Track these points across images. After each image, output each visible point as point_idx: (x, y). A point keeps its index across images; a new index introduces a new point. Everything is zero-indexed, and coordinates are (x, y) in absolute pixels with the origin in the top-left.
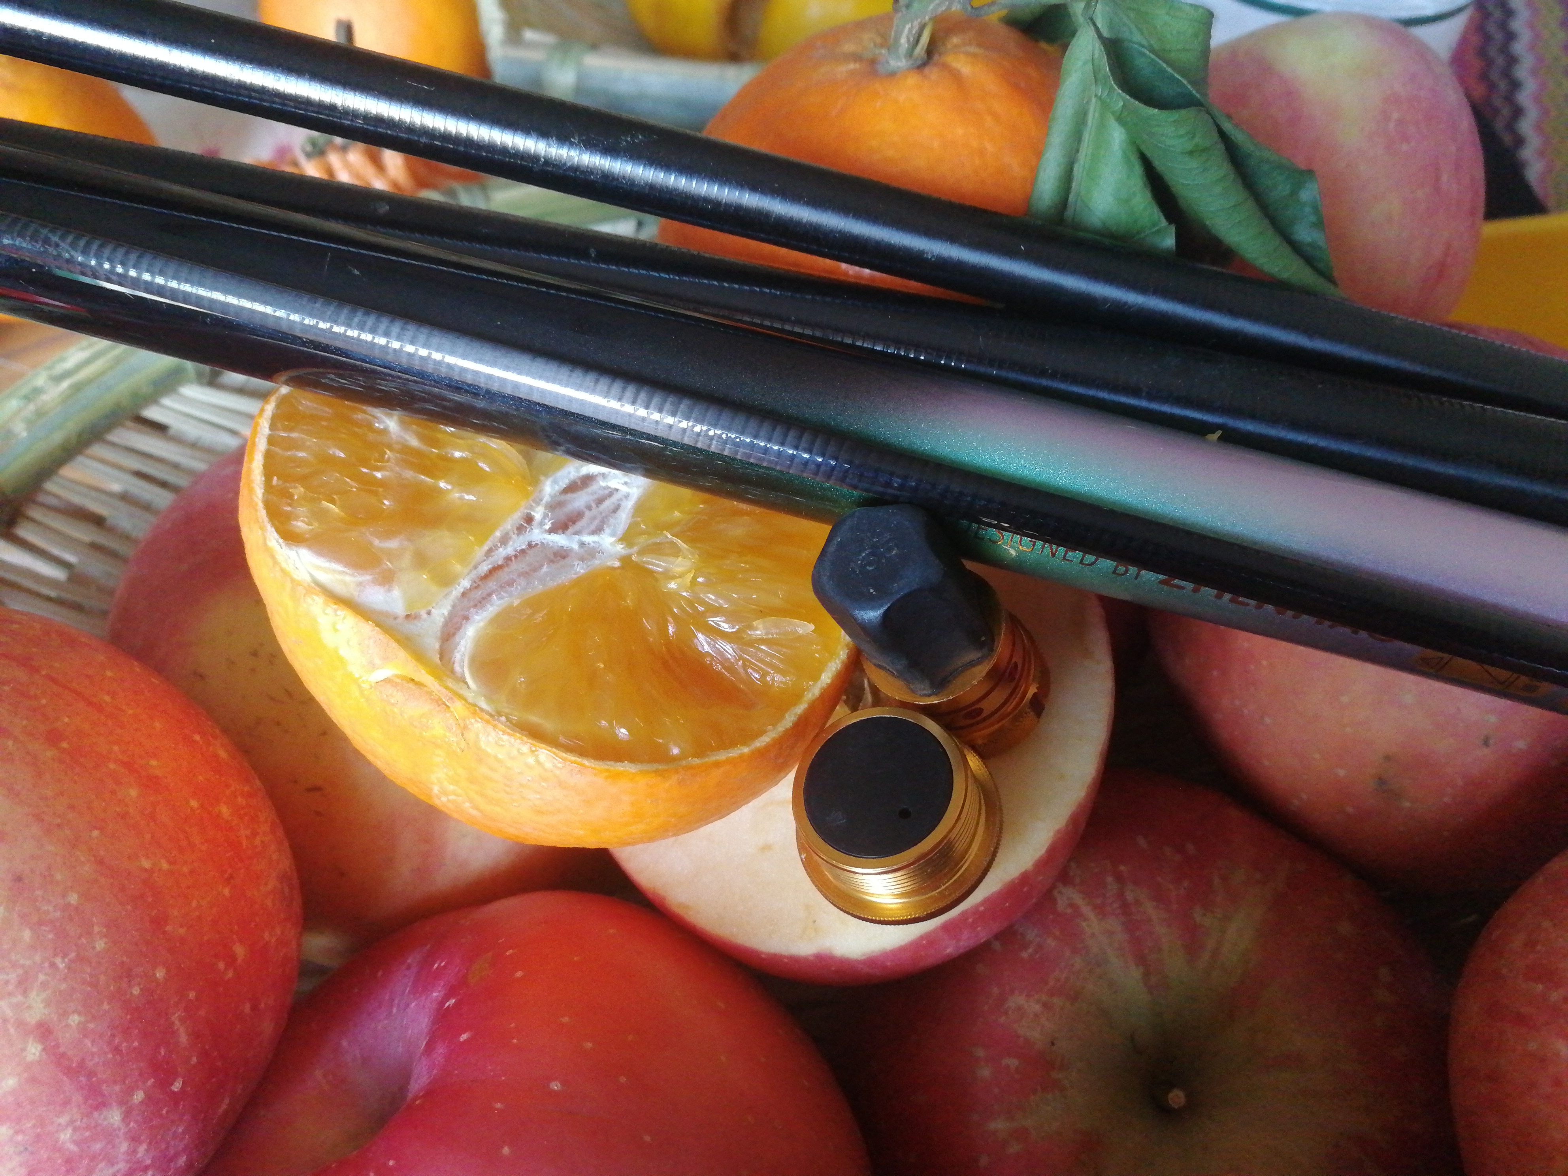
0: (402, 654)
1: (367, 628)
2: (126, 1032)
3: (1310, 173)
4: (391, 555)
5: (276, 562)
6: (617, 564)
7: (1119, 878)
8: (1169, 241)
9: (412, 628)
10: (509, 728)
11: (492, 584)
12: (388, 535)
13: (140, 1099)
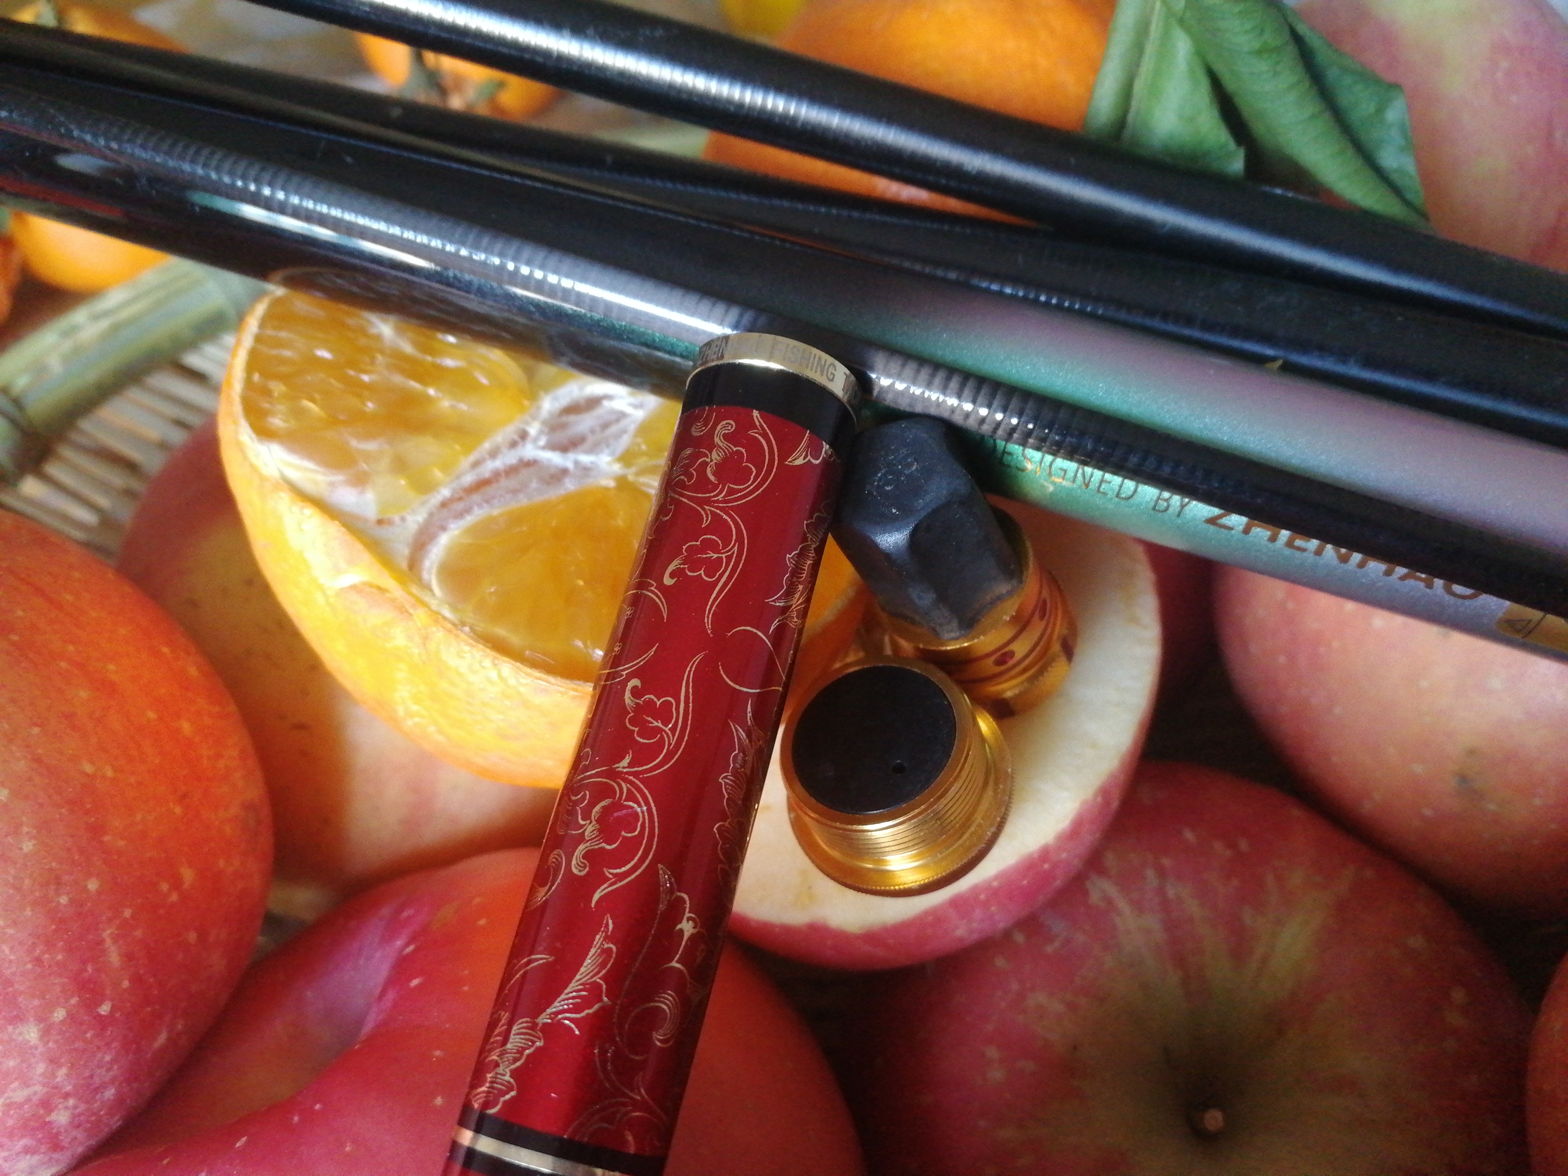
0: (366, 557)
1: (334, 528)
2: (50, 945)
3: (1395, 86)
4: (368, 457)
5: (245, 458)
6: (611, 484)
7: (1162, 873)
8: (1237, 164)
9: (382, 532)
10: (472, 639)
11: (476, 497)
12: (368, 436)
13: (61, 1018)
